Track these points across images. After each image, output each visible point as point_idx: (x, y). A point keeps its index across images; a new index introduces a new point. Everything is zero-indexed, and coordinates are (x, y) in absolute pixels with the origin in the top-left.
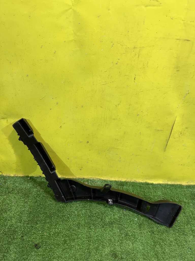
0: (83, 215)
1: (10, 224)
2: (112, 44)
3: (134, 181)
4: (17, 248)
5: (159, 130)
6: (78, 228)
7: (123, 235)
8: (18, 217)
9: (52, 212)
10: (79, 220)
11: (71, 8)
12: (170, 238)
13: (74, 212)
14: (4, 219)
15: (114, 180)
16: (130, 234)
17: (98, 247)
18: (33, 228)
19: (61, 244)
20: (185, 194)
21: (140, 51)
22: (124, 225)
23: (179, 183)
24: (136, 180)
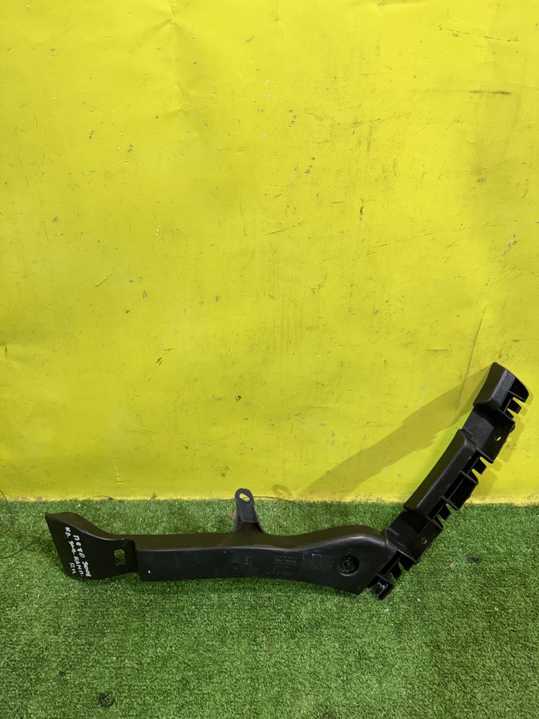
0: (233, 604)
1: (28, 640)
2: (292, 114)
3: (375, 501)
4: (49, 708)
5: (437, 351)
6: (222, 642)
7: (351, 659)
8: (50, 617)
9: (147, 600)
10: (224, 618)
11: (169, 21)
12: (488, 661)
13: (207, 598)
14: (9, 626)
15: (320, 500)
16: (371, 655)
17: (281, 694)
18: (93, 648)
19: (174, 689)
20: (524, 532)
21: (371, 131)
22: (351, 629)
23: (504, 500)
24: (383, 499)
